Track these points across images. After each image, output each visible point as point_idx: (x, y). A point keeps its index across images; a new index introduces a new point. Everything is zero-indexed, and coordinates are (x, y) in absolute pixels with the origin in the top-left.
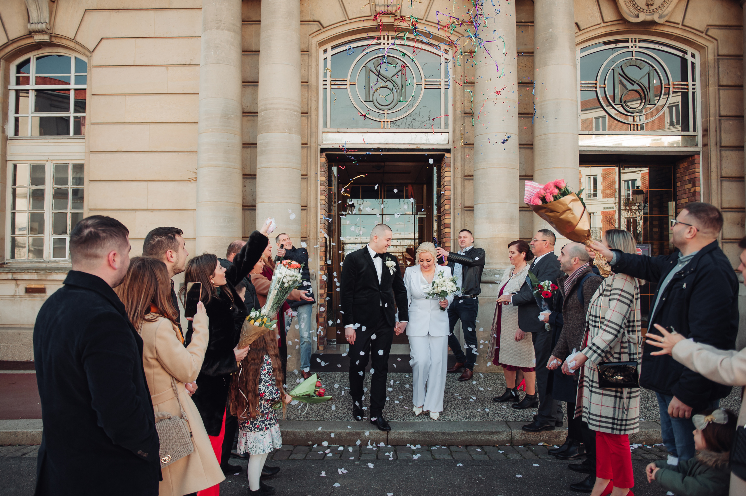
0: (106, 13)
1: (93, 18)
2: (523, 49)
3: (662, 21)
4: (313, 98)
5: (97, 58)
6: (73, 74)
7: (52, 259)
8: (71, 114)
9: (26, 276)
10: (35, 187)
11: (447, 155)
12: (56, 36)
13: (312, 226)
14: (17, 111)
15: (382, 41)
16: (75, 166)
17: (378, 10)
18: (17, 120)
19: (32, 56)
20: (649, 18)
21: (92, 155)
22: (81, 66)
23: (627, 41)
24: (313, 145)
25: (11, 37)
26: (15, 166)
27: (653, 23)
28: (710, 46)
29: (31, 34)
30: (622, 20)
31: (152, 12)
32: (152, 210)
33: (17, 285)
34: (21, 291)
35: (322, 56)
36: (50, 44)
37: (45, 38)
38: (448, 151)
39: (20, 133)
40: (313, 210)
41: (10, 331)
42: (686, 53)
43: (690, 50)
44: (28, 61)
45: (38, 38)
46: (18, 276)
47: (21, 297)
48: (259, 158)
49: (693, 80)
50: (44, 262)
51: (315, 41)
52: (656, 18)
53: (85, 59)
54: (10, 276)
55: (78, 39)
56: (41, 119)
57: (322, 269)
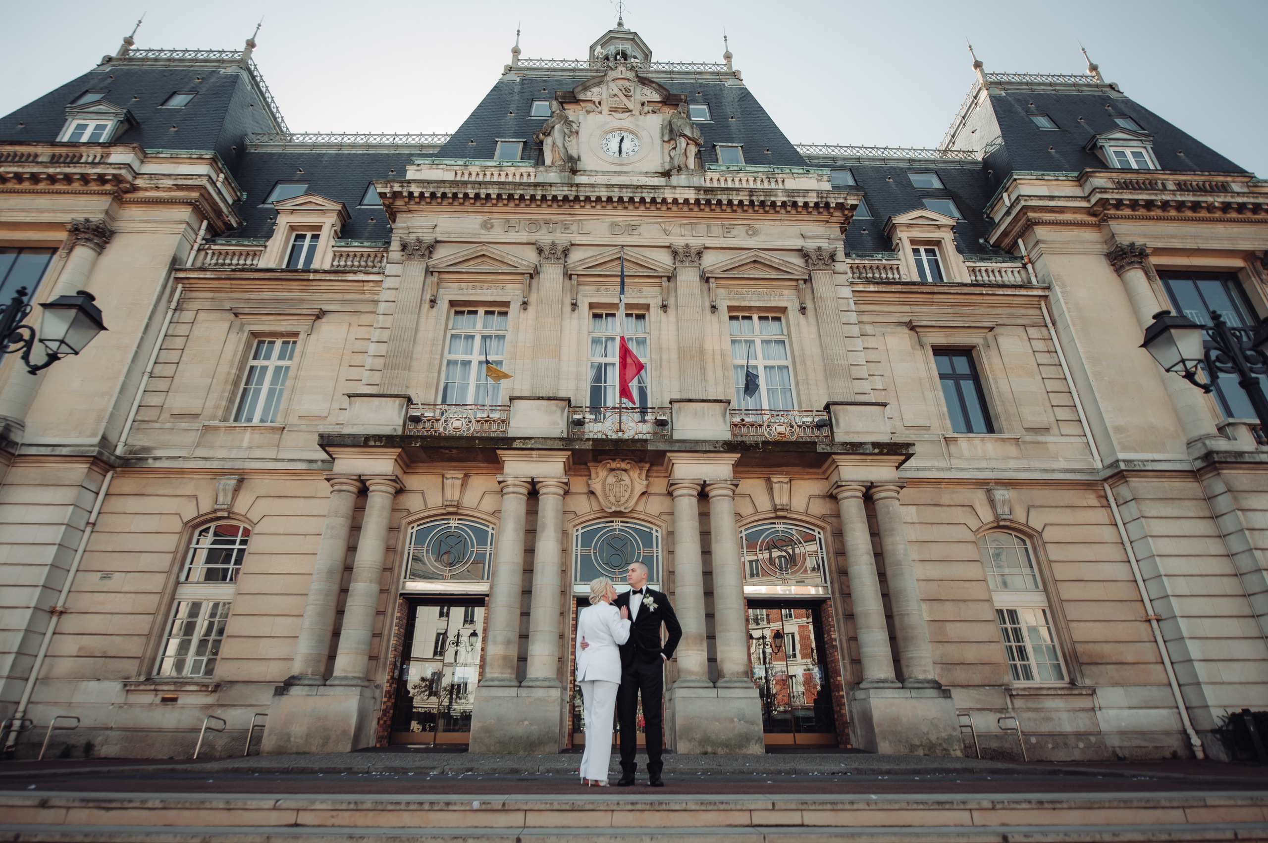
0: (271, 499)
1: (262, 503)
2: (529, 528)
3: (627, 511)
4: (398, 559)
5: (258, 529)
6: (239, 539)
7: (189, 675)
8: (231, 566)
9: (166, 688)
10: (190, 619)
11: (487, 598)
12: (233, 513)
13: (384, 648)
14: (191, 563)
15: (451, 521)
16: (224, 604)
17: (445, 503)
18: (190, 569)
19: (213, 525)
20: (618, 509)
21: (239, 596)
22: (247, 532)
23: (612, 522)
24: (393, 590)
25: (201, 513)
26: (179, 603)
27: (620, 512)
28: (664, 525)
29: (215, 511)
30: (603, 510)
31: (302, 499)
32: (273, 637)
33: (156, 695)
34: (158, 700)
35: (410, 531)
36: (228, 518)
37: (225, 514)
38: (487, 595)
39: (190, 580)
40: (386, 637)
41: (140, 734)
42: (652, 529)
43: (655, 528)
44: (209, 528)
45: (220, 514)
46: (160, 688)
47: (156, 705)
48: (349, 600)
49: (657, 547)
50: (182, 678)
51: (404, 522)
52: (622, 509)
53: (250, 528)
54: (153, 687)
55: (248, 516)
56: (208, 569)
57: (388, 682)
